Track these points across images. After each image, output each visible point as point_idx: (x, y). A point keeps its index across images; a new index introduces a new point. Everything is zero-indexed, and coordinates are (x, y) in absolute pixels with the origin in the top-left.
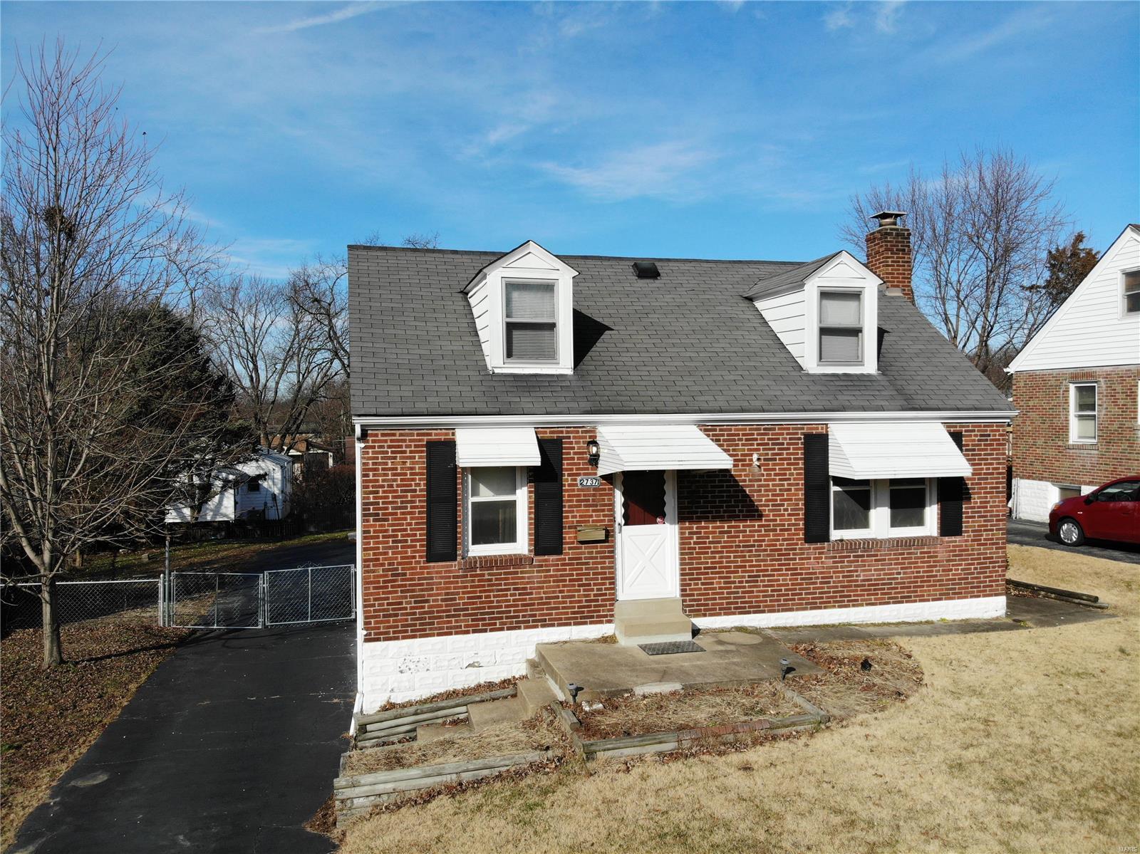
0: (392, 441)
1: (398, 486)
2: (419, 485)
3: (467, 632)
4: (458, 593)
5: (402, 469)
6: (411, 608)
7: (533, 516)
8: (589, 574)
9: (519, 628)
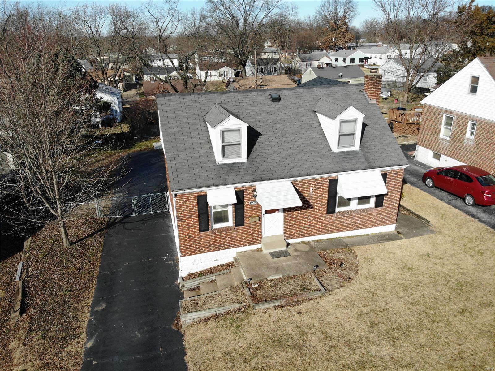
0: (185, 197)
1: (188, 210)
2: (195, 209)
3: (214, 251)
4: (210, 240)
5: (189, 205)
6: (195, 246)
7: (234, 215)
8: (253, 231)
9: (231, 248)
